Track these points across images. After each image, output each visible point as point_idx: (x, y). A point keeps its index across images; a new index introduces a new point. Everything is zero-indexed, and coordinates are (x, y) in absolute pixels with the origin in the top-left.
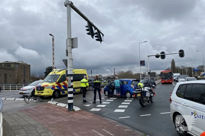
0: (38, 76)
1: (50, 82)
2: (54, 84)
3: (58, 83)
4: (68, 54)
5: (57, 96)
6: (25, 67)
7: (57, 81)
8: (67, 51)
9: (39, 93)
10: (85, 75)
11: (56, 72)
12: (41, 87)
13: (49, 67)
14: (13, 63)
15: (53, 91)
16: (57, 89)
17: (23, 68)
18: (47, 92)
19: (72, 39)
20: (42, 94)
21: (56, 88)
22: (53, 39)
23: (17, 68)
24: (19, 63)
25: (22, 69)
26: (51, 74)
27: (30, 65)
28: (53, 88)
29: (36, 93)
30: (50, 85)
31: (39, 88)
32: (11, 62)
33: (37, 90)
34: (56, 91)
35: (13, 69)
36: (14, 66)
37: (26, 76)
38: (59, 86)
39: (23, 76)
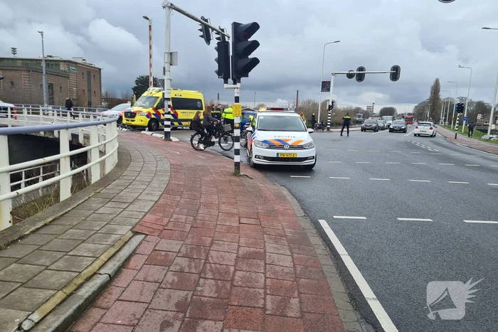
0: (119, 97)
1: (144, 107)
2: (151, 110)
3: (156, 109)
4: (166, 73)
5: (155, 127)
6: (89, 73)
7: (155, 106)
8: (164, 68)
9: (128, 120)
10: (200, 100)
11: (154, 92)
12: (130, 113)
13: (142, 77)
14: (64, 61)
15: (149, 119)
16: (154, 118)
17: (85, 75)
18: (141, 120)
19: (171, 53)
20: (133, 123)
21: (153, 116)
22: (150, 26)
23: (74, 73)
24: (76, 63)
25: (83, 77)
26: (145, 94)
27: (100, 69)
28: (148, 115)
29: (124, 121)
30: (145, 111)
31: (129, 115)
32: (59, 59)
33: (126, 116)
34: (152, 119)
35: (65, 76)
36: (66, 69)
37: (93, 93)
38: (158, 114)
39: (86, 92)
